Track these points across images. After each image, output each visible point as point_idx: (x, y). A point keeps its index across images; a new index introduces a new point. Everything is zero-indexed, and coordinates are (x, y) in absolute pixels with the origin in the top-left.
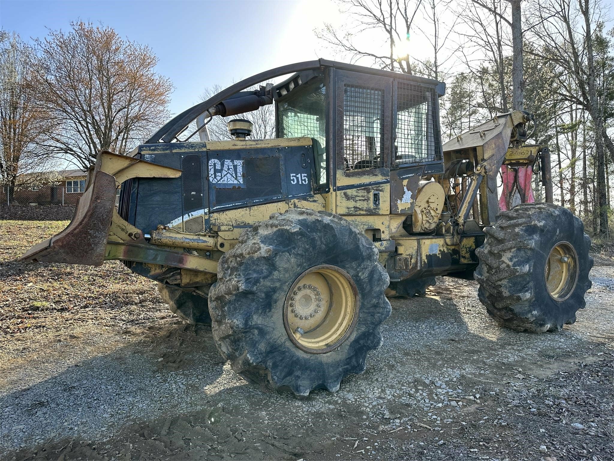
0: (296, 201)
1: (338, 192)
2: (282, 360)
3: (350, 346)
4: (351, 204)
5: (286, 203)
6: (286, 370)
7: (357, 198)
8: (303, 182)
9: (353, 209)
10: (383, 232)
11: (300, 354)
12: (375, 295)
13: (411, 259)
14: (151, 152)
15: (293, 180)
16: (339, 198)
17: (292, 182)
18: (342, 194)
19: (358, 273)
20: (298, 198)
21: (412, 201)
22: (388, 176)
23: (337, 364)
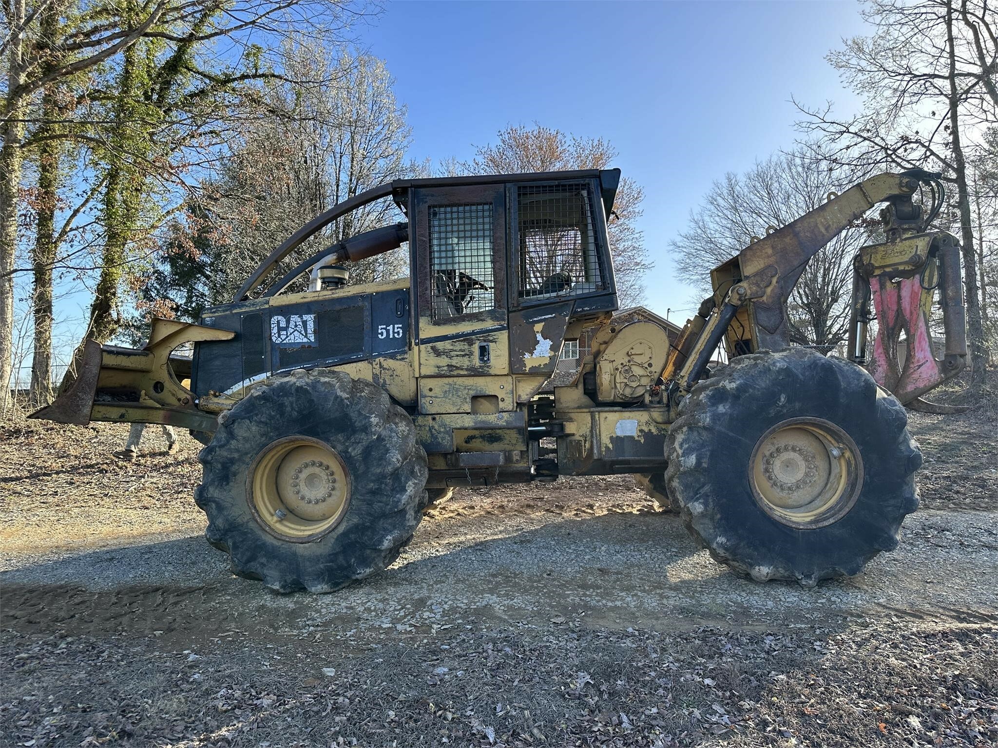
0: (382, 359)
1: (423, 347)
2: (242, 541)
3: (337, 539)
4: (444, 361)
5: (369, 362)
6: (248, 554)
7: (453, 353)
8: (396, 335)
9: (445, 368)
10: (503, 400)
11: (269, 539)
12: (373, 478)
13: (585, 441)
14: (211, 315)
15: (382, 334)
16: (423, 354)
17: (380, 336)
18: (429, 349)
19: (347, 448)
20: (386, 356)
21: (553, 353)
22: (504, 320)
23: (316, 559)
